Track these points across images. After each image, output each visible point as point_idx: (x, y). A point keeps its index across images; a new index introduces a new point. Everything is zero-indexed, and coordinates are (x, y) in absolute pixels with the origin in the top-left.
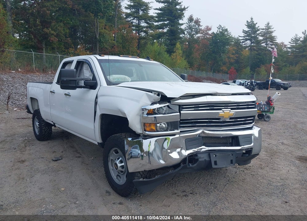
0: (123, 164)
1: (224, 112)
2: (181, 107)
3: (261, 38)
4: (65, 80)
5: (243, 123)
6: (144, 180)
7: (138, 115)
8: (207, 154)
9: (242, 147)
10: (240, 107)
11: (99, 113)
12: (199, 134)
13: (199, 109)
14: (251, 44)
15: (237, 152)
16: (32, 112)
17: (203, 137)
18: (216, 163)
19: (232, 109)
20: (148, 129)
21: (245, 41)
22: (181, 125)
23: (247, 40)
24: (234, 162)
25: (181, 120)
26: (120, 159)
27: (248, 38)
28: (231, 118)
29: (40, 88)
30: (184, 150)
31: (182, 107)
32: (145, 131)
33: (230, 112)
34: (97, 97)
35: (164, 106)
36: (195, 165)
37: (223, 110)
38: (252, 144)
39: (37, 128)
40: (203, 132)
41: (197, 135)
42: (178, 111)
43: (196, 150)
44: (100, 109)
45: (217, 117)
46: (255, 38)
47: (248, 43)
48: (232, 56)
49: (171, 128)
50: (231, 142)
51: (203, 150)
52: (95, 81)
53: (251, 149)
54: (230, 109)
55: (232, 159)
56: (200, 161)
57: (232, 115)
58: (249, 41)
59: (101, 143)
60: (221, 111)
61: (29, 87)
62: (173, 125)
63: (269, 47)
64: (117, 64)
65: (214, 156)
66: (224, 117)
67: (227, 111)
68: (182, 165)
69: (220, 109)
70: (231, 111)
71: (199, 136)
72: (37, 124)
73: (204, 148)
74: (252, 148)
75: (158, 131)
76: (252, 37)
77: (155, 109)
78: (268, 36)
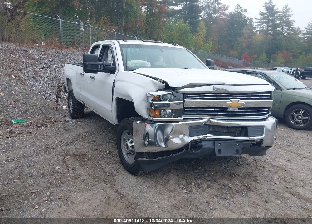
0: (133, 144)
1: (231, 102)
2: (185, 96)
3: (278, 22)
4: (87, 64)
5: (256, 114)
6: (147, 159)
7: (143, 100)
8: (213, 142)
9: (251, 137)
10: (251, 97)
11: (115, 97)
12: (205, 122)
13: (205, 97)
14: (268, 28)
15: (244, 143)
16: (68, 91)
17: (209, 126)
18: (219, 151)
19: (241, 99)
20: (152, 114)
21: (261, 24)
22: (185, 113)
23: (263, 23)
24: (240, 151)
25: (184, 108)
26: (131, 140)
27: (265, 20)
28: (239, 109)
29: (74, 70)
30: (187, 136)
31: (187, 95)
32: (150, 116)
33: (238, 102)
34: (114, 82)
35: (169, 94)
36: (199, 151)
37: (231, 99)
38: (263, 136)
39: (71, 107)
40: (209, 121)
41: (203, 123)
42: (182, 99)
43: (200, 137)
44: (116, 93)
45: (223, 107)
46: (273, 21)
47: (264, 26)
48: (245, 40)
49: (175, 115)
50: (240, 132)
51: (208, 138)
52: (115, 66)
53: (261, 141)
54: (239, 99)
55: (238, 149)
56: (204, 148)
57: (241, 105)
58: (265, 24)
59: (117, 124)
60: (229, 101)
61: (66, 68)
62: (176, 113)
63: (286, 32)
64: (138, 50)
65: (219, 144)
66: (232, 107)
67: (235, 101)
68: (184, 150)
69: (228, 99)
70: (240, 101)
71: (205, 124)
72: (71, 102)
73: (210, 136)
74: (263, 140)
75: (161, 117)
76: (269, 20)
77: (160, 96)
78: (285, 20)
